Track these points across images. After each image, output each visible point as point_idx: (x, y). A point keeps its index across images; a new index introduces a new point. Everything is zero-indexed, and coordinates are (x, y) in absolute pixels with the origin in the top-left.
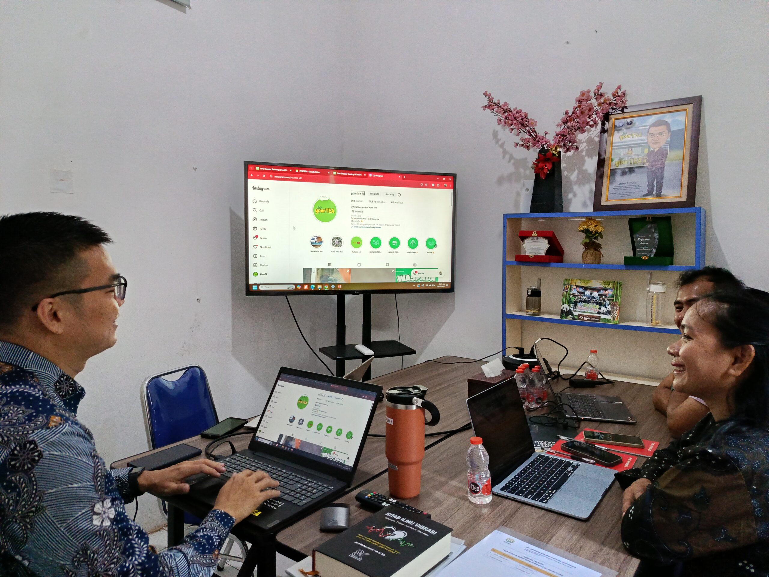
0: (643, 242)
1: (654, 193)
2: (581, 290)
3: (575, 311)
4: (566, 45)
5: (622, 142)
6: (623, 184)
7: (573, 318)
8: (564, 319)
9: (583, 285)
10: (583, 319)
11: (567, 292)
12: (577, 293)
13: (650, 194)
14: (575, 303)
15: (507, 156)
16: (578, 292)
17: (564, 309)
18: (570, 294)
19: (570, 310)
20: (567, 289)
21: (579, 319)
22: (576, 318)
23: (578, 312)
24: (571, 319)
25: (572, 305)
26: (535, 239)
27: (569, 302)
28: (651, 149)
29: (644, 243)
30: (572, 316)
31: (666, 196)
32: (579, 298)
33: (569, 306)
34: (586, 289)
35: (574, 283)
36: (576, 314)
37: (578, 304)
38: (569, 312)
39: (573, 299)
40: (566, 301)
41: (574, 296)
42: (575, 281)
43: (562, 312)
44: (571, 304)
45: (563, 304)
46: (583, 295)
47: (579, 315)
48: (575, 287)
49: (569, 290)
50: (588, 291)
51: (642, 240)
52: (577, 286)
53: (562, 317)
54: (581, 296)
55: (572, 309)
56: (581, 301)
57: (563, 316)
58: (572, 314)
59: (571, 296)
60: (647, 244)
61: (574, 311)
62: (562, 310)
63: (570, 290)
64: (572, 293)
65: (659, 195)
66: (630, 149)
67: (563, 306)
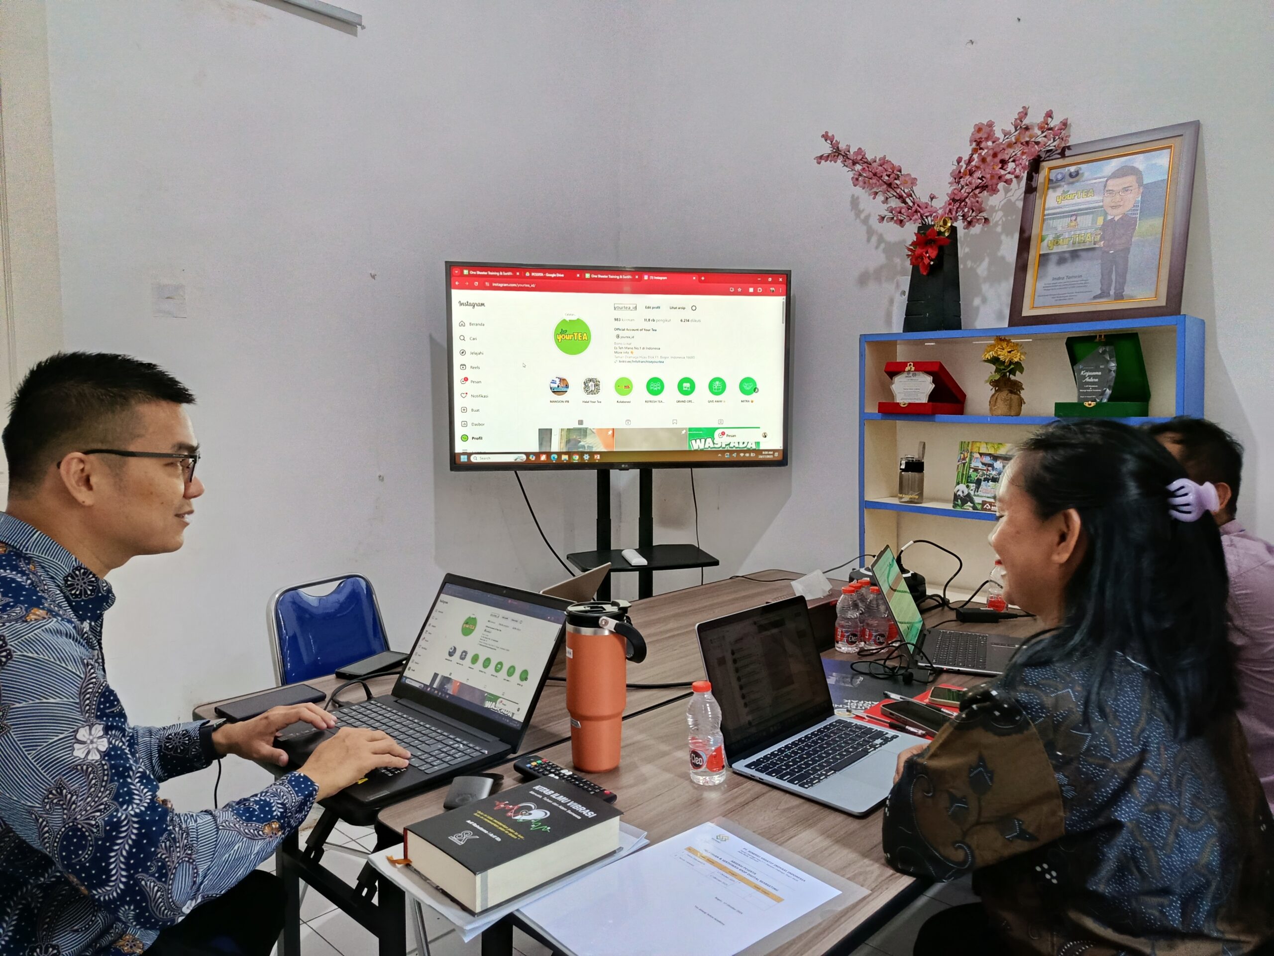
0: (1090, 377)
1: (1112, 292)
2: (987, 460)
3: (978, 496)
4: (969, 45)
5: (1059, 208)
6: (1059, 278)
7: (974, 508)
8: (958, 509)
9: (992, 451)
10: (990, 510)
11: (964, 463)
12: (980, 466)
13: (1104, 294)
14: (978, 483)
15: (874, 239)
16: (983, 464)
17: (958, 493)
18: (970, 468)
19: (969, 494)
20: (964, 459)
21: (983, 509)
22: (979, 507)
23: (982, 496)
24: (971, 510)
25: (973, 486)
26: (911, 375)
27: (969, 480)
28: (1109, 217)
29: (1092, 380)
30: (972, 505)
31: (1131, 298)
32: (984, 474)
33: (968, 487)
34: (995, 458)
35: (975, 450)
36: (978, 500)
37: (983, 483)
38: (968, 498)
39: (974, 476)
40: (962, 479)
41: (976, 470)
42: (978, 444)
43: (956, 497)
44: (971, 485)
45: (958, 484)
46: (990, 468)
47: (984, 503)
48: (978, 456)
49: (967, 460)
50: (998, 462)
51: (1088, 374)
52: (981, 454)
53: (955, 506)
54: (988, 470)
55: (972, 493)
56: (987, 480)
57: (958, 505)
58: (972, 502)
59: (971, 470)
60: (1097, 380)
61: (975, 495)
62: (955, 495)
63: (970, 460)
64: (972, 466)
65: (1119, 297)
66: (1074, 218)
67: (958, 487)
